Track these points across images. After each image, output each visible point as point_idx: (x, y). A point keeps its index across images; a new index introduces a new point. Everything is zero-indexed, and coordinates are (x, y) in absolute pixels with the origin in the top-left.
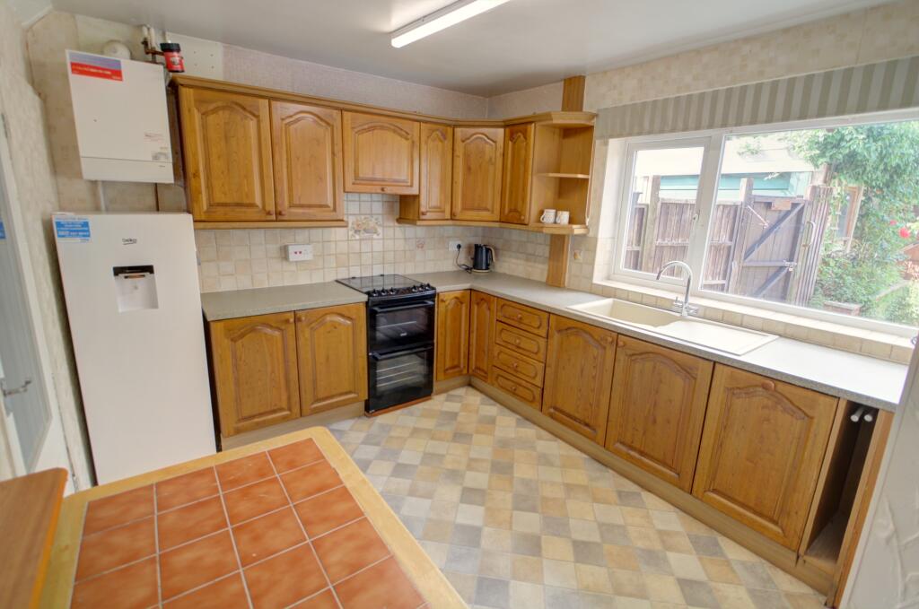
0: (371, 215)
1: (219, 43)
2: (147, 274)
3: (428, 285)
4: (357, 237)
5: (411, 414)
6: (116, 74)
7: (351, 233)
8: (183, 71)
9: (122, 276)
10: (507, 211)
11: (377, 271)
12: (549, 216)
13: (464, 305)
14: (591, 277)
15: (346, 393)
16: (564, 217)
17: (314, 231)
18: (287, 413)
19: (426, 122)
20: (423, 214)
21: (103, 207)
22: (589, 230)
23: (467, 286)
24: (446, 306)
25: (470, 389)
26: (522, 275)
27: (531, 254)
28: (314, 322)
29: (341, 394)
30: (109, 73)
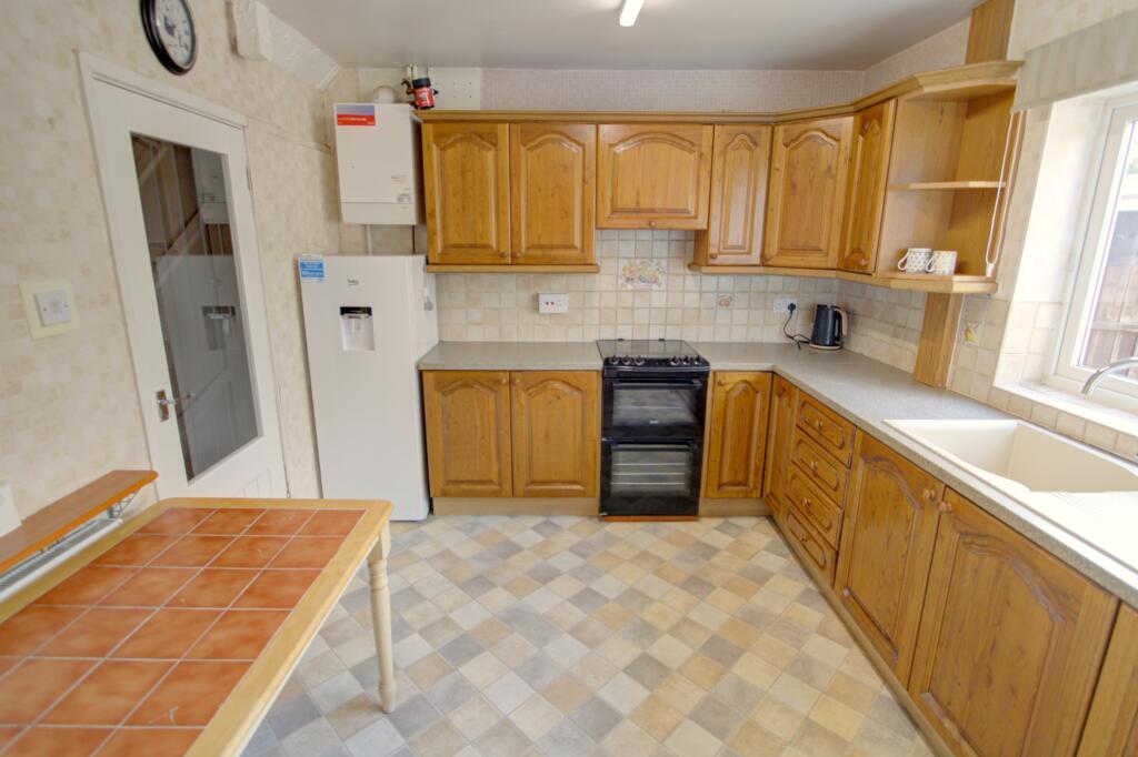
0: (651, 258)
1: (478, 69)
2: (363, 316)
3: (698, 359)
4: (630, 287)
5: (655, 533)
6: (369, 119)
7: (620, 281)
8: (432, 106)
9: (346, 315)
10: (847, 253)
11: (655, 334)
12: (917, 259)
13: (759, 395)
14: (991, 376)
15: (570, 482)
16: (946, 261)
17: (573, 278)
18: (496, 487)
19: (722, 124)
20: (713, 257)
21: (370, 250)
22: (995, 289)
23: (767, 366)
24: (728, 393)
25: (766, 523)
26: (886, 360)
27: (900, 326)
28: (532, 387)
29: (563, 482)
30: (364, 119)
